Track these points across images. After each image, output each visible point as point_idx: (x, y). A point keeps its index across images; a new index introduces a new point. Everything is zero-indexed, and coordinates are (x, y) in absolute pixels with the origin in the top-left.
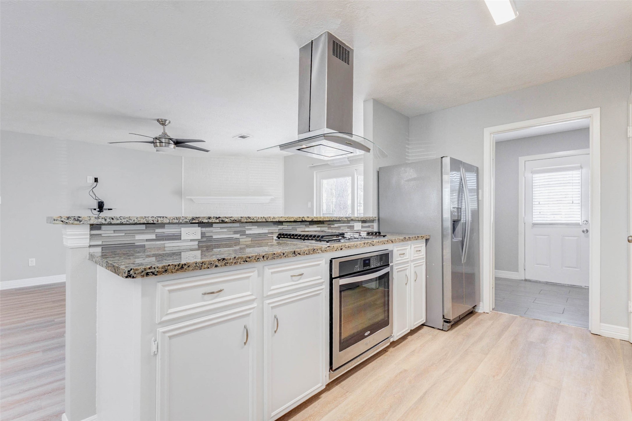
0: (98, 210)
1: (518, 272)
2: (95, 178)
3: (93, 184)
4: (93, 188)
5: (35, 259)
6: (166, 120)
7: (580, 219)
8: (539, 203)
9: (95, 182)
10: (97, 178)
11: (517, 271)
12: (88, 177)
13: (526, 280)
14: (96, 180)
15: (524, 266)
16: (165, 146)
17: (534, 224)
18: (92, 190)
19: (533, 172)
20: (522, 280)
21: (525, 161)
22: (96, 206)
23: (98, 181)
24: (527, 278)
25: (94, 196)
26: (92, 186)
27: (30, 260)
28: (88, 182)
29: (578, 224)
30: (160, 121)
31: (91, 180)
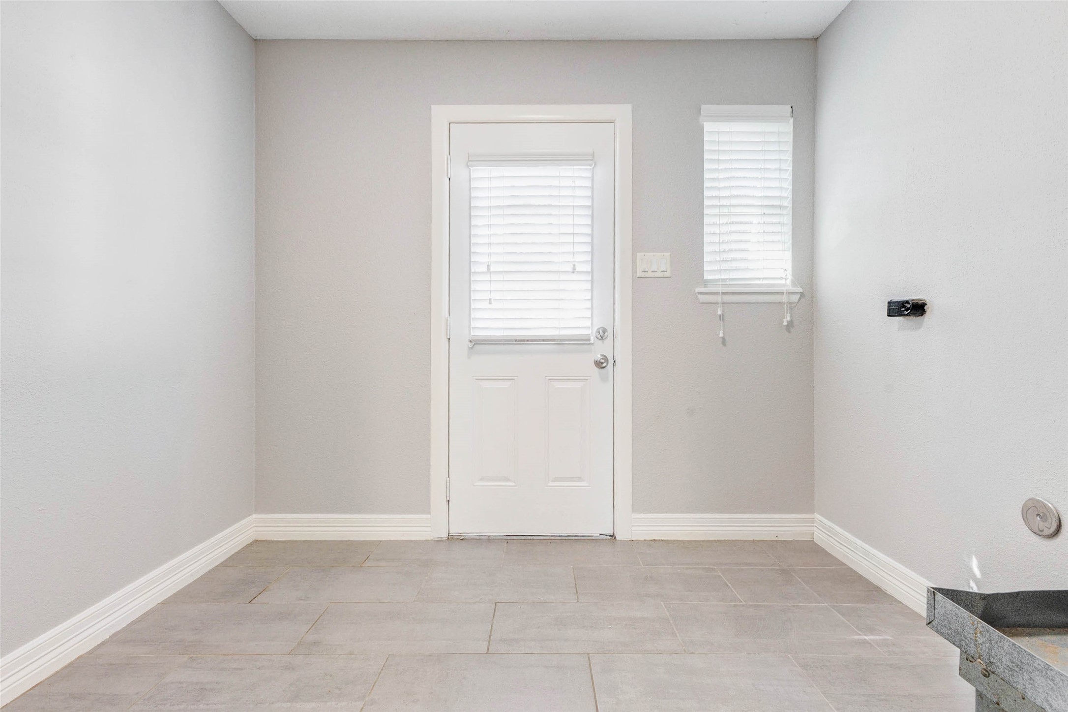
1: (429, 513)
7: (588, 323)
8: (488, 269)
11: (425, 507)
13: (450, 538)
15: (448, 487)
17: (476, 343)
19: (472, 160)
20: (440, 541)
21: (450, 124)
24: (454, 531)
29: (583, 341)
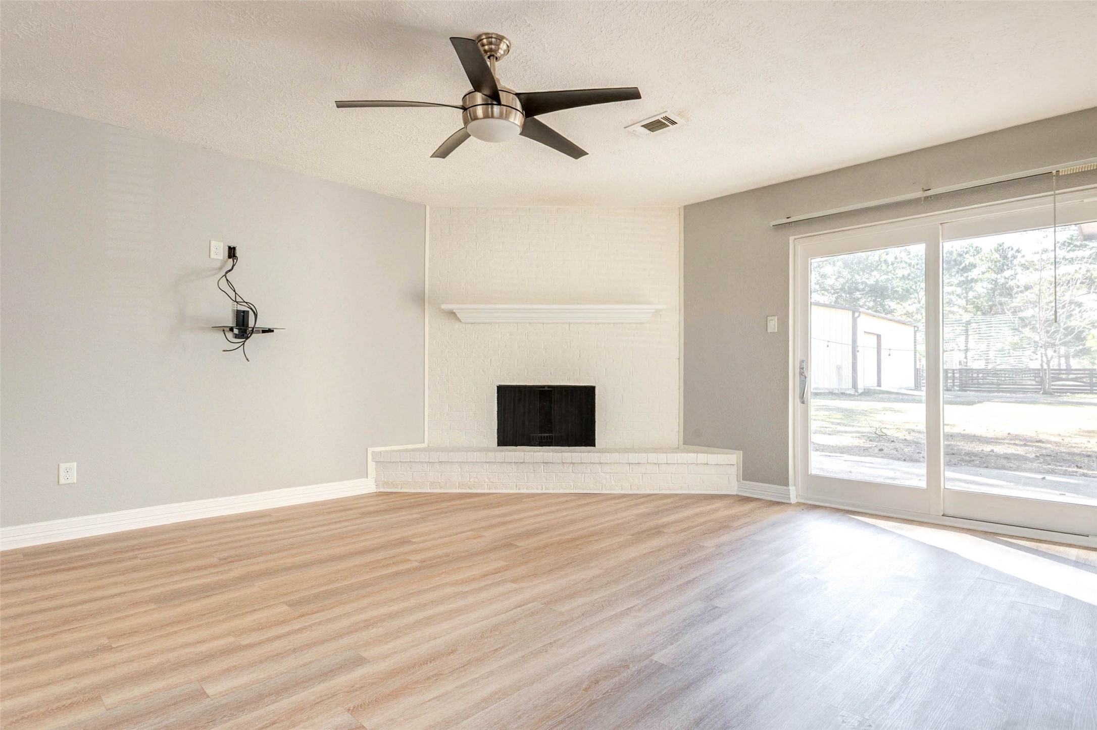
0: (236, 331)
2: (230, 248)
3: (224, 264)
4: (227, 273)
5: (75, 464)
6: (500, 38)
9: (230, 257)
10: (234, 248)
12: (213, 243)
14: (232, 253)
16: (501, 117)
18: (225, 275)
22: (230, 321)
23: (238, 254)
25: (232, 295)
26: (221, 268)
27: (63, 466)
28: (213, 256)
30: (485, 41)
31: (219, 253)
